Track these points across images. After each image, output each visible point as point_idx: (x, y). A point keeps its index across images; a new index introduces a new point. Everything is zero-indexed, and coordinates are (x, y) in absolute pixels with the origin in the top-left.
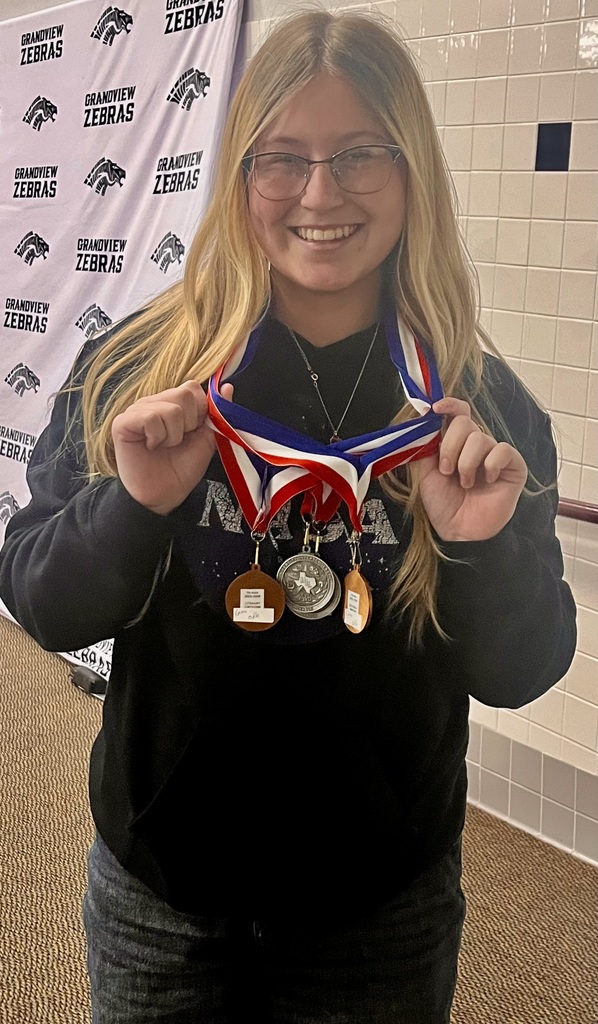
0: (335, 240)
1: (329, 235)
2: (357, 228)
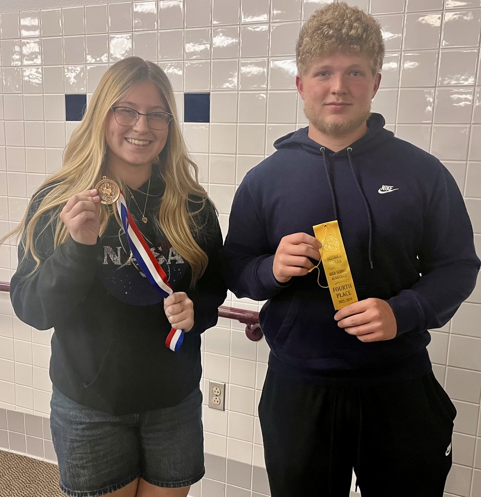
0: (143, 145)
1: (141, 143)
2: (151, 142)
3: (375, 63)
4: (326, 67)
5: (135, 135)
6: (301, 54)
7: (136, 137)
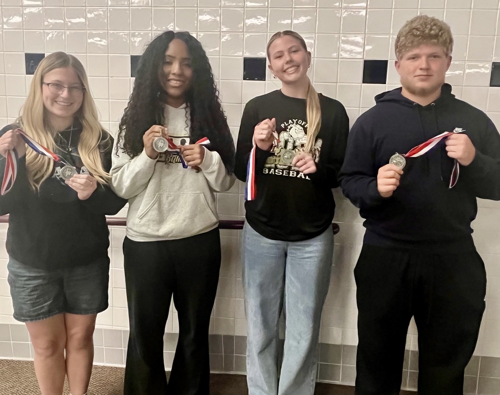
2: (72, 104)
3: (447, 50)
4: (415, 55)
5: (61, 100)
6: (399, 47)
7: (62, 101)
